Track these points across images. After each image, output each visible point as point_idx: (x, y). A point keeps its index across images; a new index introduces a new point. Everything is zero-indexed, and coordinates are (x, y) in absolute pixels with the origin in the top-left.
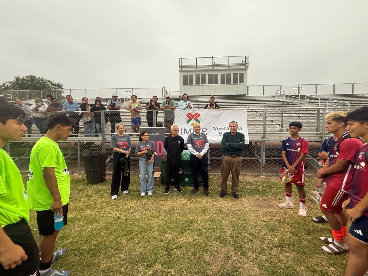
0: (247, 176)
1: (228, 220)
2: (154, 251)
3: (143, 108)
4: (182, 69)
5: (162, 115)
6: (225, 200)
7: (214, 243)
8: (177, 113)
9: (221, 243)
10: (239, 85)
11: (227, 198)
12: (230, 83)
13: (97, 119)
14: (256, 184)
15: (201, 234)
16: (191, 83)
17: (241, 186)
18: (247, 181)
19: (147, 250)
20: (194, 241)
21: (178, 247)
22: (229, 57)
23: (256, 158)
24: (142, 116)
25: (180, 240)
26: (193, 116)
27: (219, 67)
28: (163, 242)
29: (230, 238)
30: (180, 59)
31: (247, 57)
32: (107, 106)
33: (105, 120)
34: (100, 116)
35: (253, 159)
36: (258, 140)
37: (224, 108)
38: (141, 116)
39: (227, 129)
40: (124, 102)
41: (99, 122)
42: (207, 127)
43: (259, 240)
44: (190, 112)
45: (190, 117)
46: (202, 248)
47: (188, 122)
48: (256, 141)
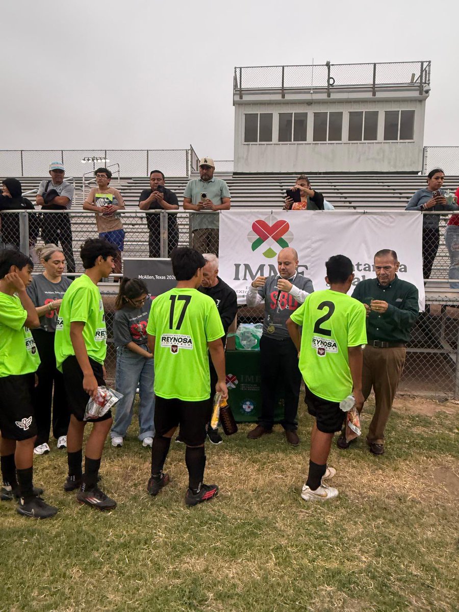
0: (417, 400)
1: (362, 523)
2: (156, 602)
3: (127, 203)
4: (241, 98)
5: (184, 225)
6: (354, 467)
7: (322, 590)
8: (226, 220)
9: (341, 590)
10: (399, 145)
11: (358, 462)
12: (376, 139)
13: (9, 233)
14: (441, 424)
15: (284, 561)
16: (267, 137)
17: (400, 427)
18: (416, 414)
19: (137, 600)
20: (265, 579)
21: (220, 595)
22: (375, 65)
23: (442, 351)
24: (131, 227)
25: (227, 576)
26: (271, 230)
27: (346, 92)
28: (179, 578)
29: (368, 575)
30: (238, 70)
31: (425, 65)
32: (35, 199)
33: (30, 234)
34: (18, 223)
35: (435, 354)
36: (450, 301)
37: (355, 207)
38: (125, 226)
39: (365, 269)
40: (83, 188)
41: (15, 241)
42: (308, 261)
43: (451, 588)
44: (262, 218)
45: (262, 232)
46: (289, 602)
47: (255, 246)
48: (444, 303)
